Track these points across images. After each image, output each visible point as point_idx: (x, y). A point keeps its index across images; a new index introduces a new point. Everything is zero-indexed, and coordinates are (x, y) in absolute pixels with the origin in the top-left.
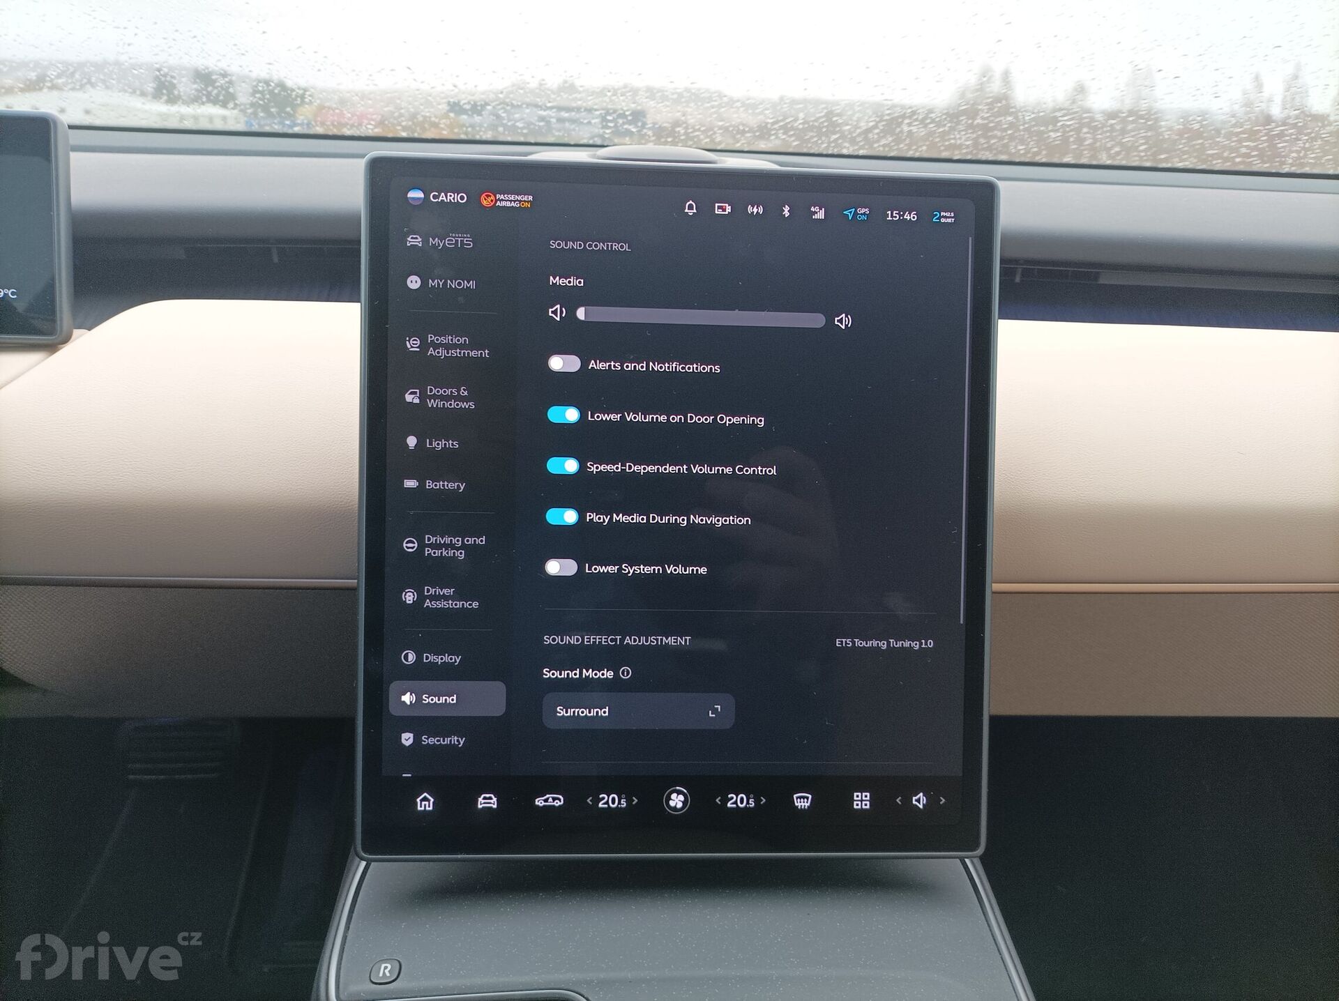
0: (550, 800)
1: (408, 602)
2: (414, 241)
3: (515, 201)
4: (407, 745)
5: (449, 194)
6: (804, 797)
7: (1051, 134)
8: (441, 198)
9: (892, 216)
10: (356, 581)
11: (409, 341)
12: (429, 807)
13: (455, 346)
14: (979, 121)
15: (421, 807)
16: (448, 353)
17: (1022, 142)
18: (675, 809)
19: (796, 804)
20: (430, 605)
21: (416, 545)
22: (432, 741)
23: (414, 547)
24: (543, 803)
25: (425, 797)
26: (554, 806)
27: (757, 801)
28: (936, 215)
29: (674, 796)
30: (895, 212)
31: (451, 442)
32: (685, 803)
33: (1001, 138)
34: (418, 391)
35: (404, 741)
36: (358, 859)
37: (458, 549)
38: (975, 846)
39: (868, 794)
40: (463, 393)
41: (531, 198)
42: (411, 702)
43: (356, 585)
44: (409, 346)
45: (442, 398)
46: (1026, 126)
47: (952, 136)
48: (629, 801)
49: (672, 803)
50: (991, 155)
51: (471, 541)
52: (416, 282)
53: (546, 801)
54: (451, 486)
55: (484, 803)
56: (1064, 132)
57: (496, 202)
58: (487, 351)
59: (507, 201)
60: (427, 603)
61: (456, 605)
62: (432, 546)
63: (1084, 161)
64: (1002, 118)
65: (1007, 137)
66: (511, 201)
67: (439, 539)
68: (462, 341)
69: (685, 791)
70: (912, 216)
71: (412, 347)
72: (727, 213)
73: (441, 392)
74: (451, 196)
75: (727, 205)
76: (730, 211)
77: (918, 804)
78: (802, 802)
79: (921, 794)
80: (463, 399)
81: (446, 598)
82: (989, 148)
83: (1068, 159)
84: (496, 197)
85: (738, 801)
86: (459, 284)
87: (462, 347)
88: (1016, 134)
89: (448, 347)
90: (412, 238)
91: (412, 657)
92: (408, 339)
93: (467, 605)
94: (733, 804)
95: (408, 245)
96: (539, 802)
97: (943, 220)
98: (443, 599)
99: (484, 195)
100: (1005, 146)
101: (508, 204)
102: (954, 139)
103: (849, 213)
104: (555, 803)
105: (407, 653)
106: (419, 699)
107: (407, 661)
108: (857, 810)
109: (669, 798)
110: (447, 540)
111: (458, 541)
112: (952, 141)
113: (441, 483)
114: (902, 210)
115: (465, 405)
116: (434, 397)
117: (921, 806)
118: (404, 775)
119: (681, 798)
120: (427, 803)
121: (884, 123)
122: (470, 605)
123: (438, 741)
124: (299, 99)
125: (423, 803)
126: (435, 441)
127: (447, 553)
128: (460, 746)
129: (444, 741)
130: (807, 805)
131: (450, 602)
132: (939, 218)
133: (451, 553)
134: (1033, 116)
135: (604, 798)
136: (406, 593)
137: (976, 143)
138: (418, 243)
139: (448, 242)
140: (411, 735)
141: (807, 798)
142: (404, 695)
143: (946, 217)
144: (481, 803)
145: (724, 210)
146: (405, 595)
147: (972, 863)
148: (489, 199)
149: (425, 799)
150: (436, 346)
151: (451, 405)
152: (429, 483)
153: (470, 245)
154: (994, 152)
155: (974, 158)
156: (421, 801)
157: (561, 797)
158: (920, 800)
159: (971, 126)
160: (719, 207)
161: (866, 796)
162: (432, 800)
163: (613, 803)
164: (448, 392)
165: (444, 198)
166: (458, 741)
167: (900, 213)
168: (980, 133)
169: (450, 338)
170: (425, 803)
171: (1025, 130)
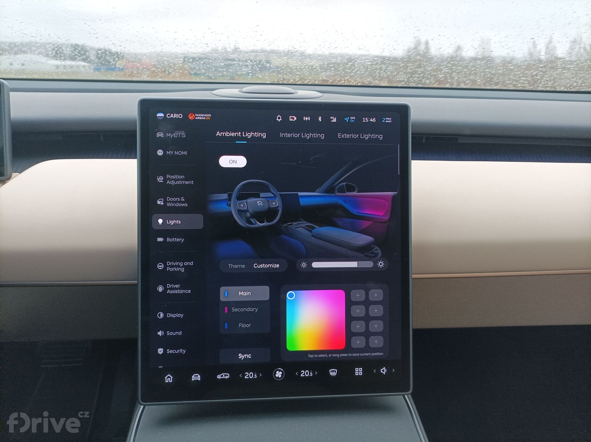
0: (224, 376)
1: (160, 291)
2: (160, 135)
3: (203, 117)
4: (161, 354)
5: (175, 114)
6: (334, 371)
7: (440, 75)
8: (171, 116)
9: (365, 120)
10: (137, 281)
11: (159, 178)
12: (171, 380)
13: (178, 180)
14: (409, 70)
15: (167, 381)
16: (175, 183)
17: (427, 79)
18: (278, 378)
19: (331, 374)
20: (169, 292)
21: (163, 266)
22: (171, 352)
23: (162, 267)
24: (221, 377)
25: (169, 376)
26: (225, 378)
27: (314, 373)
28: (384, 119)
29: (277, 372)
30: (366, 118)
31: (177, 221)
32: (282, 375)
33: (419, 78)
34: (163, 199)
35: (159, 352)
36: (140, 405)
37: (181, 267)
38: (408, 390)
39: (361, 369)
40: (182, 200)
41: (210, 115)
42: (162, 335)
43: (137, 283)
44: (158, 180)
45: (173, 202)
46: (429, 72)
47: (398, 77)
48: (258, 375)
49: (277, 376)
50: (415, 85)
51: (186, 264)
52: (161, 152)
53: (222, 376)
54: (178, 240)
55: (195, 378)
56: (445, 75)
57: (195, 118)
58: (192, 182)
59: (200, 117)
60: (168, 291)
61: (181, 292)
62: (171, 266)
63: (454, 87)
64: (418, 69)
65: (421, 77)
66: (202, 117)
67: (173, 263)
68: (182, 177)
69: (282, 370)
70: (373, 120)
71: (160, 180)
72: (295, 120)
73: (173, 199)
74: (175, 115)
75: (295, 117)
76: (296, 119)
77: (383, 372)
78: (333, 373)
79: (384, 368)
80: (182, 202)
81: (176, 289)
82: (414, 82)
83: (448, 86)
84: (195, 115)
85: (305, 373)
86: (180, 153)
87: (181, 180)
88: (425, 76)
89: (175, 180)
90: (159, 134)
91: (162, 315)
92: (158, 177)
93: (186, 292)
94: (303, 375)
95: (157, 136)
96: (219, 377)
97: (387, 121)
98: (175, 290)
99: (190, 115)
100: (421, 81)
101: (201, 118)
102: (399, 78)
103: (347, 119)
104: (226, 377)
105: (160, 314)
106: (165, 333)
107: (160, 317)
108: (357, 376)
109: (275, 373)
110: (177, 263)
111: (181, 264)
112: (398, 79)
113: (174, 239)
114: (369, 117)
115: (183, 205)
116: (170, 202)
117: (384, 373)
118: (159, 367)
119: (281, 373)
120: (170, 379)
121: (368, 72)
122: (187, 292)
123: (174, 351)
124: (113, 66)
125: (168, 379)
126: (171, 221)
127: (177, 269)
128: (184, 353)
129: (177, 351)
130: (335, 374)
131: (178, 290)
132: (385, 121)
133: (178, 269)
134: (431, 68)
135: (247, 374)
136: (159, 287)
137: (408, 80)
138: (161, 136)
139: (175, 135)
140: (162, 349)
141: (335, 371)
142: (159, 332)
143: (388, 120)
144: (194, 378)
145: (294, 119)
146: (159, 288)
147: (408, 397)
148: (192, 116)
149: (169, 377)
150: (170, 180)
151: (177, 205)
152: (168, 239)
153: (184, 136)
154: (416, 83)
155: (407, 86)
156: (167, 378)
157: (228, 374)
158: (384, 371)
159: (405, 73)
160: (291, 118)
161: (361, 370)
162: (172, 378)
163: (251, 376)
164: (176, 199)
165: (173, 116)
166: (183, 351)
167: (368, 119)
168: (409, 75)
169: (176, 176)
170: (169, 379)
171: (429, 74)
